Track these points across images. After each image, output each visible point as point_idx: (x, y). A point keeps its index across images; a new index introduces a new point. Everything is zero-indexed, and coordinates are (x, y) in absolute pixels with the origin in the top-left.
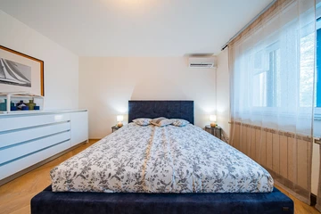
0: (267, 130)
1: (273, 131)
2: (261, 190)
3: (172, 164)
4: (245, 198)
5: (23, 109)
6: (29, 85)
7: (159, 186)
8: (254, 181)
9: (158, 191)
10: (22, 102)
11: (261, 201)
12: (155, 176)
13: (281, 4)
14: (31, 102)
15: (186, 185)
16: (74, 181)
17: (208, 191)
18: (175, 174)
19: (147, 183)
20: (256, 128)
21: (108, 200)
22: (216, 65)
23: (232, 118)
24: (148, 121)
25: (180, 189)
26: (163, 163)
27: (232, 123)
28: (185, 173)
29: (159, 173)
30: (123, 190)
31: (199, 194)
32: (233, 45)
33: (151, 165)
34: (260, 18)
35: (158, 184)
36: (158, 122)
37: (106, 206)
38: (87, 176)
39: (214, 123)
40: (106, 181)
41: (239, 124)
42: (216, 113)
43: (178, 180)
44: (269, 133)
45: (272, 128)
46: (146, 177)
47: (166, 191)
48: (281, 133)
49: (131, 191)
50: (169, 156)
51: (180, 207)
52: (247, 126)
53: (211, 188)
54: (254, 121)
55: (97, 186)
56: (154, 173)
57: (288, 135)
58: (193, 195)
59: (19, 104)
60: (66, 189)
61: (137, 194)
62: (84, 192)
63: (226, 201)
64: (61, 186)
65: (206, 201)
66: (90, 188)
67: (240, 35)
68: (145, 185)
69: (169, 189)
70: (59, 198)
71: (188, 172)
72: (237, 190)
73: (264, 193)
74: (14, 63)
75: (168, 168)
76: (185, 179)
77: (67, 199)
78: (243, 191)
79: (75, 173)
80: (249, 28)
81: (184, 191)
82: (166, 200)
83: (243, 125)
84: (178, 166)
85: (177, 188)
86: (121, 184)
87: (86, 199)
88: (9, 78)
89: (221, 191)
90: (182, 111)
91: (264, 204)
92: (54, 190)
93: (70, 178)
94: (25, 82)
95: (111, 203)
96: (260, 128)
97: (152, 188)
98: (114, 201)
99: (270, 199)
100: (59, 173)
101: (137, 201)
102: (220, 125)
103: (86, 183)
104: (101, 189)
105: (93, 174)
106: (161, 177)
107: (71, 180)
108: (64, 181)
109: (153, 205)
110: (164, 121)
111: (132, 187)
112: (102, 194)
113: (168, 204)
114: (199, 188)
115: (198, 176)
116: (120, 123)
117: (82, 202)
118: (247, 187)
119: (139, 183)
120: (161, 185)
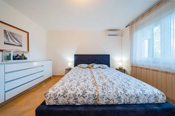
0: (153, 70)
1: (157, 71)
2: (160, 102)
3: (111, 88)
4: (152, 107)
5: (19, 59)
6: (21, 46)
7: (106, 101)
8: (156, 97)
9: (105, 104)
10: (18, 55)
11: (161, 108)
12: (104, 95)
13: (162, 3)
14: (23, 55)
15: (120, 100)
16: (59, 99)
17: (132, 103)
18: (115, 94)
19: (100, 99)
20: (147, 69)
21: (79, 109)
22: (122, 36)
23: (132, 64)
24: (86, 65)
25: (117, 102)
26: (107, 88)
27: (132, 67)
28: (120, 93)
29: (106, 94)
30: (86, 103)
31: (127, 104)
32: (132, 25)
33: (101, 90)
34: (150, 10)
35: (106, 99)
36: (92, 66)
37: (79, 112)
38: (66, 96)
39: (121, 67)
40: (77, 99)
41: (137, 67)
42: (121, 61)
43: (116, 97)
44: (155, 72)
45: (156, 69)
46: (99, 96)
47: (110, 103)
48: (162, 72)
49: (90, 104)
50: (108, 85)
51: (119, 112)
52: (141, 68)
53: (133, 101)
54: (146, 65)
55: (72, 101)
56: (103, 94)
57: (166, 73)
58: (124, 105)
59: (16, 56)
60: (55, 104)
61: (94, 106)
62: (64, 105)
63: (143, 108)
64: (52, 102)
65: (132, 108)
66: (67, 103)
67: (137, 20)
68: (98, 100)
69: (111, 102)
70: (51, 109)
71: (121, 93)
72: (147, 102)
73: (161, 104)
74: (14, 33)
75: (110, 91)
76: (120, 97)
77: (55, 109)
78: (150, 102)
79: (59, 95)
80: (142, 16)
81: (119, 103)
82: (111, 108)
83: (139, 67)
84: (115, 90)
85: (116, 102)
86: (85, 100)
87: (67, 109)
88: (11, 42)
89: (139, 103)
90: (103, 60)
91: (162, 109)
92: (47, 104)
93: (57, 97)
94: (19, 44)
95: (81, 111)
96: (149, 69)
97: (102, 102)
98: (83, 109)
99: (165, 107)
100: (50, 95)
101: (95, 109)
102: (124, 68)
103: (66, 100)
104: (74, 103)
105: (70, 95)
106: (107, 96)
107: (57, 99)
108: (53, 99)
109: (104, 111)
110: (96, 66)
111: (91, 102)
112: (74, 106)
113: (112, 111)
114: (127, 102)
115: (127, 95)
116: (70, 67)
117: (65, 111)
118: (152, 101)
119: (95, 99)
120: (108, 100)
